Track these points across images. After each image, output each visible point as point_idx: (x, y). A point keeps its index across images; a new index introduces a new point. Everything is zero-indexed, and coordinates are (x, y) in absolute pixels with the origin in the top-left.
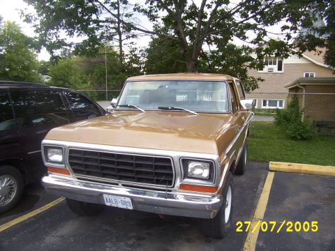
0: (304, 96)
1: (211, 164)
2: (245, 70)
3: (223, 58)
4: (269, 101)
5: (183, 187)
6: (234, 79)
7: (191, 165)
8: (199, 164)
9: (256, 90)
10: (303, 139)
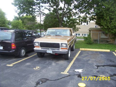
0: (91, 33)
1: (66, 44)
2: (75, 26)
3: (69, 22)
4: (84, 34)
5: (61, 48)
6: (71, 29)
7: (63, 44)
8: (64, 44)
9: (78, 31)
10: (90, 44)
